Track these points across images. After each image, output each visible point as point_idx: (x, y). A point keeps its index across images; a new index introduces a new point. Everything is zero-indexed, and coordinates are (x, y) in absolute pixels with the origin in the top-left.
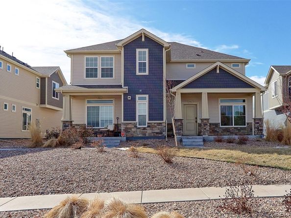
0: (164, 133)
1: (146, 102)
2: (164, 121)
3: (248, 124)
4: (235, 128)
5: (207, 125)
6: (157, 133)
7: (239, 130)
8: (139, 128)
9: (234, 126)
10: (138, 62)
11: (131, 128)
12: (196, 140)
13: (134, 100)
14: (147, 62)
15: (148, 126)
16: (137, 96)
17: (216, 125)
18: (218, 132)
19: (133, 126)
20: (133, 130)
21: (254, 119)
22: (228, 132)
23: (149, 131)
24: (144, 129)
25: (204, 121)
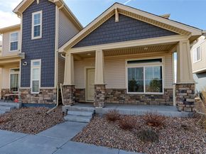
0: (54, 101)
1: (39, 67)
2: (55, 87)
3: (166, 90)
4: (146, 95)
5: (101, 93)
6: (48, 101)
7: (153, 98)
8: (32, 95)
9: (145, 93)
10: (33, 26)
11: (26, 95)
12: (83, 113)
13: (29, 65)
14: (41, 24)
15: (41, 93)
16: (32, 61)
17: (122, 91)
18: (124, 99)
19: (27, 93)
20: (28, 96)
21: (177, 85)
22: (137, 100)
23: (41, 98)
24: (37, 95)
25: (97, 88)
